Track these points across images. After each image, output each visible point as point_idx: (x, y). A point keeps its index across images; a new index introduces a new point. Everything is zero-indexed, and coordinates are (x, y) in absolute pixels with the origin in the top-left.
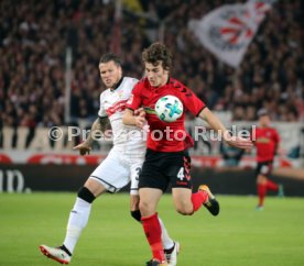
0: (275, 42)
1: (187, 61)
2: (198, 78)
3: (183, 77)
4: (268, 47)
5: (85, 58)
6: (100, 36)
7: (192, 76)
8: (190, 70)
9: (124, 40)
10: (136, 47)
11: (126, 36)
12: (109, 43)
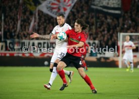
0: (78, 12)
1: (47, 18)
2: (50, 24)
3: (45, 24)
4: (76, 13)
5: (9, 17)
6: (14, 9)
7: (49, 24)
8: (47, 22)
9: (23, 11)
10: (28, 13)
11: (24, 9)
12: (18, 12)
